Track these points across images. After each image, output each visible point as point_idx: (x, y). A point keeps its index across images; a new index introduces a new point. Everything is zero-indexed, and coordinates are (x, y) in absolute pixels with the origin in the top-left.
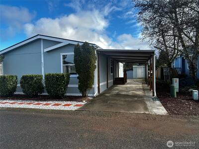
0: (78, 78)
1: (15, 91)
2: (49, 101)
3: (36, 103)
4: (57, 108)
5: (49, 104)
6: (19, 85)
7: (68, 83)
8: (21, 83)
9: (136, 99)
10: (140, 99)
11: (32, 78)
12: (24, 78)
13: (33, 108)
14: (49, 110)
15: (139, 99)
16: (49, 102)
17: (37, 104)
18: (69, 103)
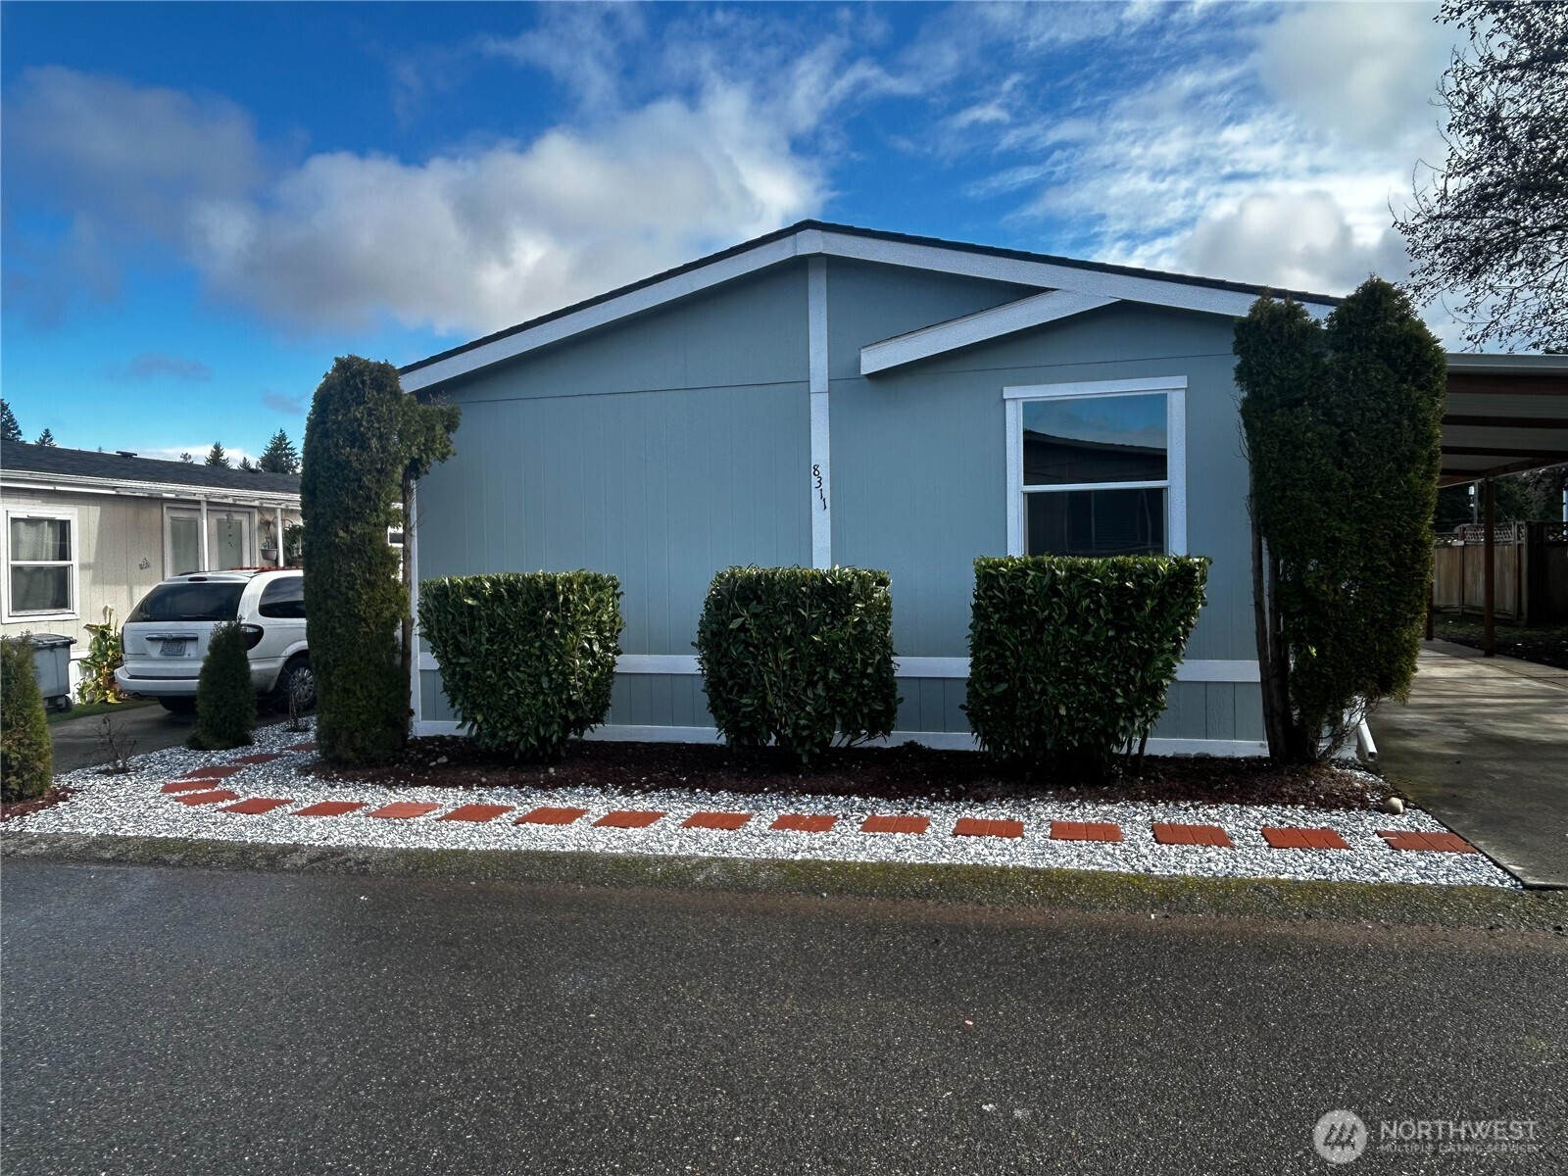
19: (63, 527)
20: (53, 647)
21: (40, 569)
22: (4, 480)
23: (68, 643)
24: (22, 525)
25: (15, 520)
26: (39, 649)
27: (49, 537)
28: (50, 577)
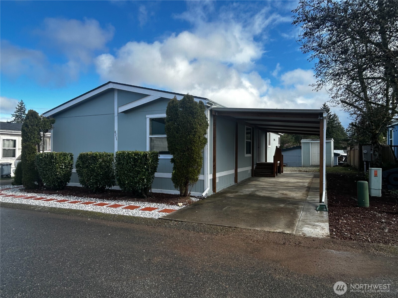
0: (173, 160)
1: (68, 180)
2: (122, 200)
3: (99, 202)
4: (131, 213)
5: (119, 206)
6: (74, 170)
7: (155, 170)
8: (77, 166)
9: (282, 206)
10: (291, 207)
11: (94, 158)
12: (82, 157)
13: (91, 210)
14: (115, 215)
15: (288, 206)
16: (120, 203)
17: (99, 205)
18: (153, 205)
19: (15, 141)
20: (7, 165)
21: (9, 149)
22: (1, 132)
23: (11, 164)
24: (5, 141)
25: (4, 140)
26: (4, 165)
27: (12, 143)
28: (12, 151)
